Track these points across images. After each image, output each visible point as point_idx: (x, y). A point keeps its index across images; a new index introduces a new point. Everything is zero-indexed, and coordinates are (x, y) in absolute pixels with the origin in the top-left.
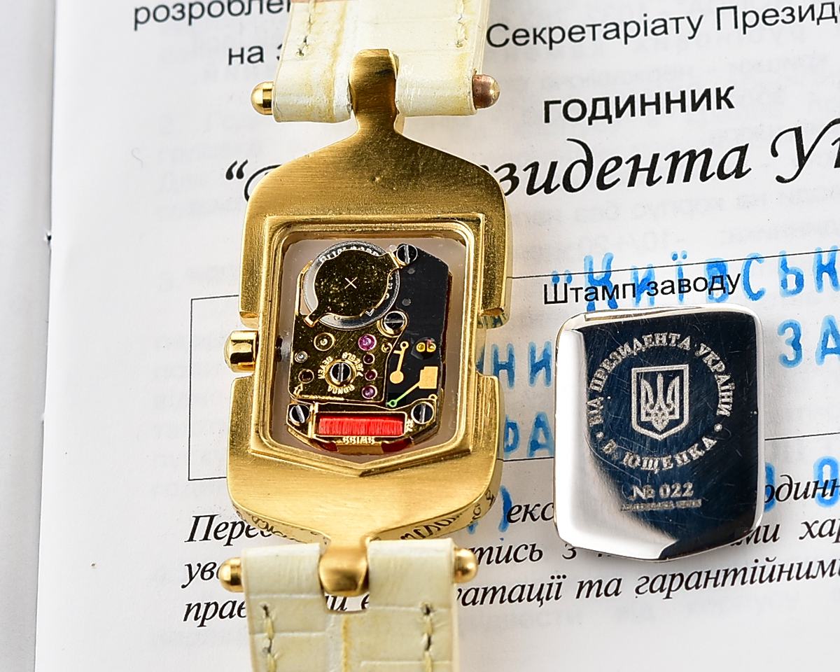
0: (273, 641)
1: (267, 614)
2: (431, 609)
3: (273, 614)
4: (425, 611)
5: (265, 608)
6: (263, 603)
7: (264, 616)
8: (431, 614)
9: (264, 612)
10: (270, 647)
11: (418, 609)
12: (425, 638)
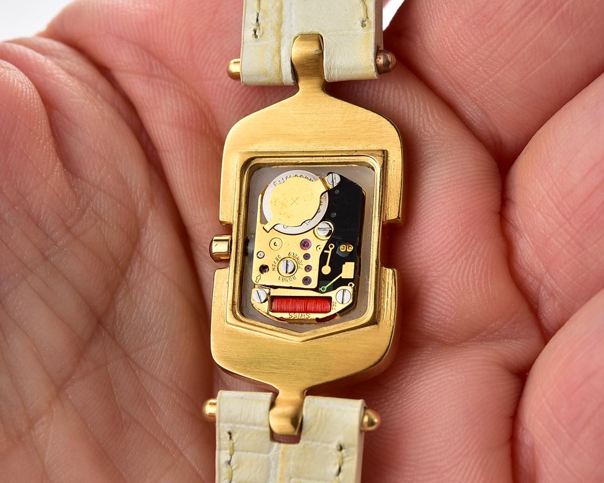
0: (233, 457)
1: (231, 438)
2: (343, 447)
3: (234, 437)
4: (339, 448)
5: (230, 433)
6: (229, 429)
7: (228, 438)
8: (343, 451)
9: (229, 436)
10: (230, 460)
11: (334, 446)
12: (337, 468)
